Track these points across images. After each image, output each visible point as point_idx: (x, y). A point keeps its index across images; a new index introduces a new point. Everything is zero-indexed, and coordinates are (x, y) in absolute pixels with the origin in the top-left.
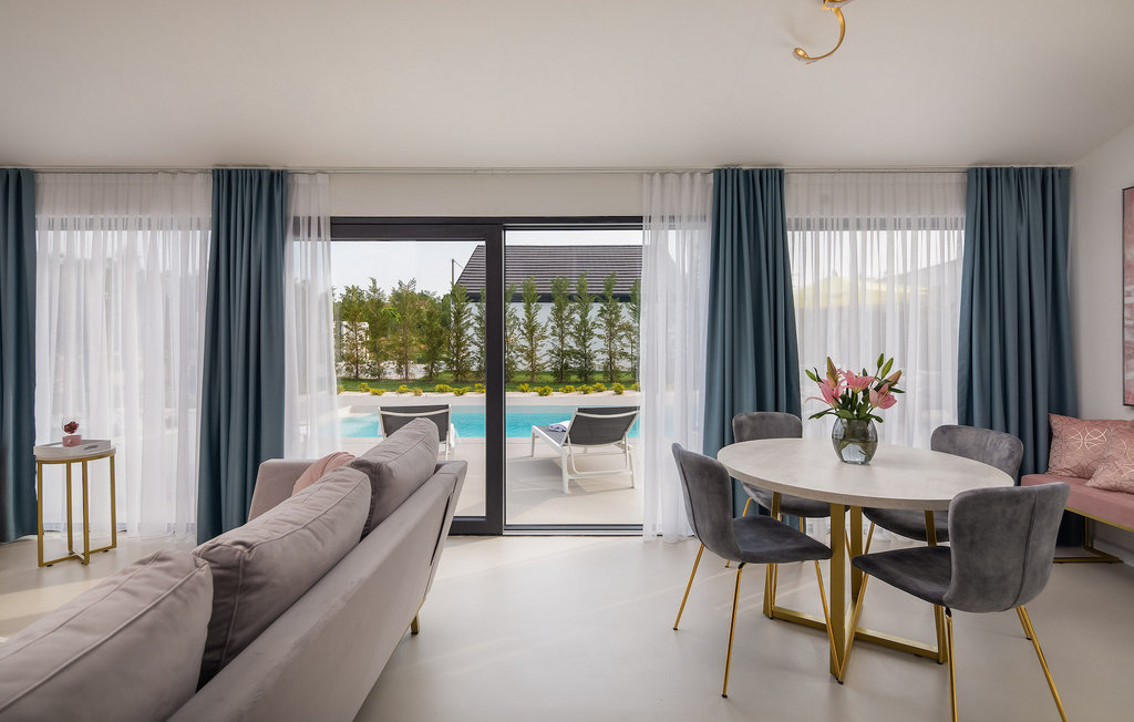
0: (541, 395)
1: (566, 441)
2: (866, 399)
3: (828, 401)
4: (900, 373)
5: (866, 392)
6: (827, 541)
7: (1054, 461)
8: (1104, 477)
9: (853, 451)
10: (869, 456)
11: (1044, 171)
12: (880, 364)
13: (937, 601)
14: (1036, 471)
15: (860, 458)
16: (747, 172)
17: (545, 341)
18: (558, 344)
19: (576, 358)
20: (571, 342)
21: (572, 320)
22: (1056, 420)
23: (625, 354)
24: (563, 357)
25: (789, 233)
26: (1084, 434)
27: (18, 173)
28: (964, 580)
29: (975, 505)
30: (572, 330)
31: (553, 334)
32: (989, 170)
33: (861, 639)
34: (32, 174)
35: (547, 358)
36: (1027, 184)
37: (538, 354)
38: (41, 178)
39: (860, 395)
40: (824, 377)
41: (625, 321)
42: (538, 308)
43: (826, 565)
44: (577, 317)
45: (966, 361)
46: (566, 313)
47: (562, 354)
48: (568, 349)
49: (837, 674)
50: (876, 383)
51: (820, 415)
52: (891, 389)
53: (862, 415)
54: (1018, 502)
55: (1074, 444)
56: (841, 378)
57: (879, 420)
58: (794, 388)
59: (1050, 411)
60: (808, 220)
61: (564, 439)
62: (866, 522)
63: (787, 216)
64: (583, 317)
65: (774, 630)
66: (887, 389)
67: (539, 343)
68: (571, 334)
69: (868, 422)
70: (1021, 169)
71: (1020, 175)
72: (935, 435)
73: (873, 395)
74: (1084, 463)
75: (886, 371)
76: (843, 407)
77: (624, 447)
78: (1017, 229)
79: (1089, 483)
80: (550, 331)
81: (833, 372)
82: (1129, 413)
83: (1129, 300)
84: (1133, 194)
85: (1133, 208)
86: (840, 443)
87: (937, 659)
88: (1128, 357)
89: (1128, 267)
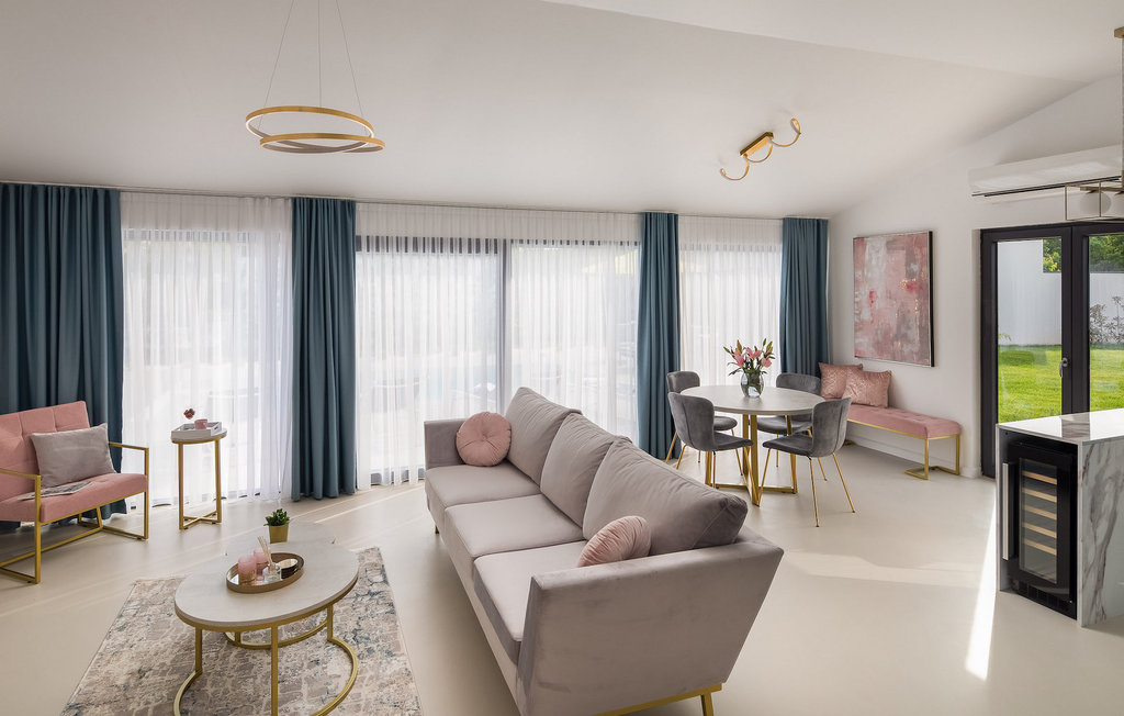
2: (758, 363)
3: (738, 365)
5: (758, 359)
7: (823, 390)
9: (752, 391)
10: (761, 393)
11: (818, 221)
13: (807, 454)
15: (756, 394)
22: (821, 366)
26: (836, 374)
27: (107, 192)
28: (818, 442)
32: (793, 220)
34: (118, 192)
36: (808, 229)
38: (124, 197)
39: (756, 361)
51: (734, 373)
52: (769, 357)
53: (757, 371)
55: (833, 377)
56: (744, 352)
57: (766, 373)
60: (691, 245)
69: (759, 375)
71: (805, 223)
72: (778, 379)
75: (769, 347)
76: (746, 367)
81: (739, 348)
82: (857, 362)
83: (857, 300)
84: (859, 241)
85: (860, 249)
86: (745, 388)
87: (793, 492)
88: (856, 331)
89: (856, 281)
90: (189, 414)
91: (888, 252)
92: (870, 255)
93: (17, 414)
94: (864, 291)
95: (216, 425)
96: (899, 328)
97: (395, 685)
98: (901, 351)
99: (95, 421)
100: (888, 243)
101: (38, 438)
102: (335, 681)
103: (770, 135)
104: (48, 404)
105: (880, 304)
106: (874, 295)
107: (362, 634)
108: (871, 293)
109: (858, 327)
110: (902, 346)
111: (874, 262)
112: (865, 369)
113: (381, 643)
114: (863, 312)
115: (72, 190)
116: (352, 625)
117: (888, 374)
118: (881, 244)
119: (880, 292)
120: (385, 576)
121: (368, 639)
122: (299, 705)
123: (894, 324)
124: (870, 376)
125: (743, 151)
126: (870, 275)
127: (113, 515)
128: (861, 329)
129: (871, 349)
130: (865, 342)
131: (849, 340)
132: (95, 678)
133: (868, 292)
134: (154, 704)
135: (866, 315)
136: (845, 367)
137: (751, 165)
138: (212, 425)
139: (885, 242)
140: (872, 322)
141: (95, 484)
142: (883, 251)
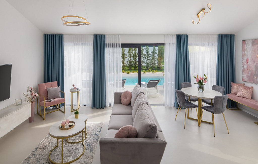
0: (128, 73)
1: (146, 87)
2: (203, 81)
3: (197, 82)
4: (207, 77)
5: (202, 80)
6: (197, 105)
7: (231, 91)
8: (238, 94)
9: (201, 90)
10: (203, 91)
11: (230, 35)
12: (204, 75)
13: (212, 112)
14: (229, 93)
15: (202, 91)
16: (182, 35)
17: (126, 59)
18: (129, 59)
19: (133, 63)
20: (132, 59)
21: (133, 53)
22: (232, 83)
23: (144, 62)
24: (130, 63)
25: (189, 46)
26: (236, 86)
27: (61, 35)
28: (215, 109)
29: (217, 98)
30: (133, 56)
31: (128, 57)
32: (221, 35)
33: (202, 121)
34: (63, 35)
35: (127, 63)
36: (228, 38)
37: (125, 62)
38: (64, 36)
39: (202, 81)
40: (196, 77)
41: (144, 53)
42: (125, 50)
43: (197, 108)
44: (134, 52)
45: (218, 72)
46: (131, 51)
47: (130, 62)
48: (132, 61)
49: (199, 126)
50: (204, 79)
51: (196, 84)
52: (206, 80)
53: (202, 84)
54: (222, 98)
55: (235, 88)
56: (199, 78)
57: (204, 85)
58: (190, 77)
59: (231, 81)
60: (192, 44)
61: (146, 86)
62: (202, 102)
63: (188, 43)
64: (135, 52)
65: (189, 120)
66: (206, 79)
67: (125, 59)
68: (132, 57)
69: (203, 85)
70: (226, 35)
71: (226, 36)
72: (212, 87)
73: (204, 81)
74: (236, 92)
75: (205, 77)
76: (199, 83)
77: (156, 88)
78: (226, 47)
79: (236, 95)
80: (128, 56)
81: (197, 77)
82: (243, 83)
83: (243, 61)
84: (244, 41)
85: (244, 44)
86: (199, 89)
87: (212, 124)
88: (242, 72)
89: (242, 55)
90: (73, 85)
91: (252, 46)
92: (247, 46)
93: (51, 82)
94: (245, 58)
95: (78, 89)
96: (255, 71)
97: (89, 158)
98: (256, 80)
99: (59, 86)
100: (252, 42)
101: (48, 89)
102: (79, 154)
103: (204, 9)
104: (52, 81)
105: (250, 63)
106: (248, 60)
107: (89, 144)
108: (247, 59)
109: (243, 71)
110: (256, 78)
111: (248, 49)
112: (245, 85)
113: (91, 147)
114: (245, 66)
115: (56, 35)
116: (88, 141)
117: (252, 87)
118: (250, 43)
119: (250, 59)
120: (100, 131)
121: (90, 145)
122: (70, 158)
123: (254, 70)
124: (246, 88)
125: (197, 15)
126: (247, 53)
127: (62, 107)
128: (244, 71)
129: (247, 78)
130: (245, 76)
131: (240, 75)
132: (43, 143)
133: (246, 59)
134: (48, 151)
135: (245, 67)
136: (239, 84)
137: (200, 19)
138: (77, 88)
139: (251, 42)
140: (247, 69)
141: (56, 100)
142: (251, 45)
